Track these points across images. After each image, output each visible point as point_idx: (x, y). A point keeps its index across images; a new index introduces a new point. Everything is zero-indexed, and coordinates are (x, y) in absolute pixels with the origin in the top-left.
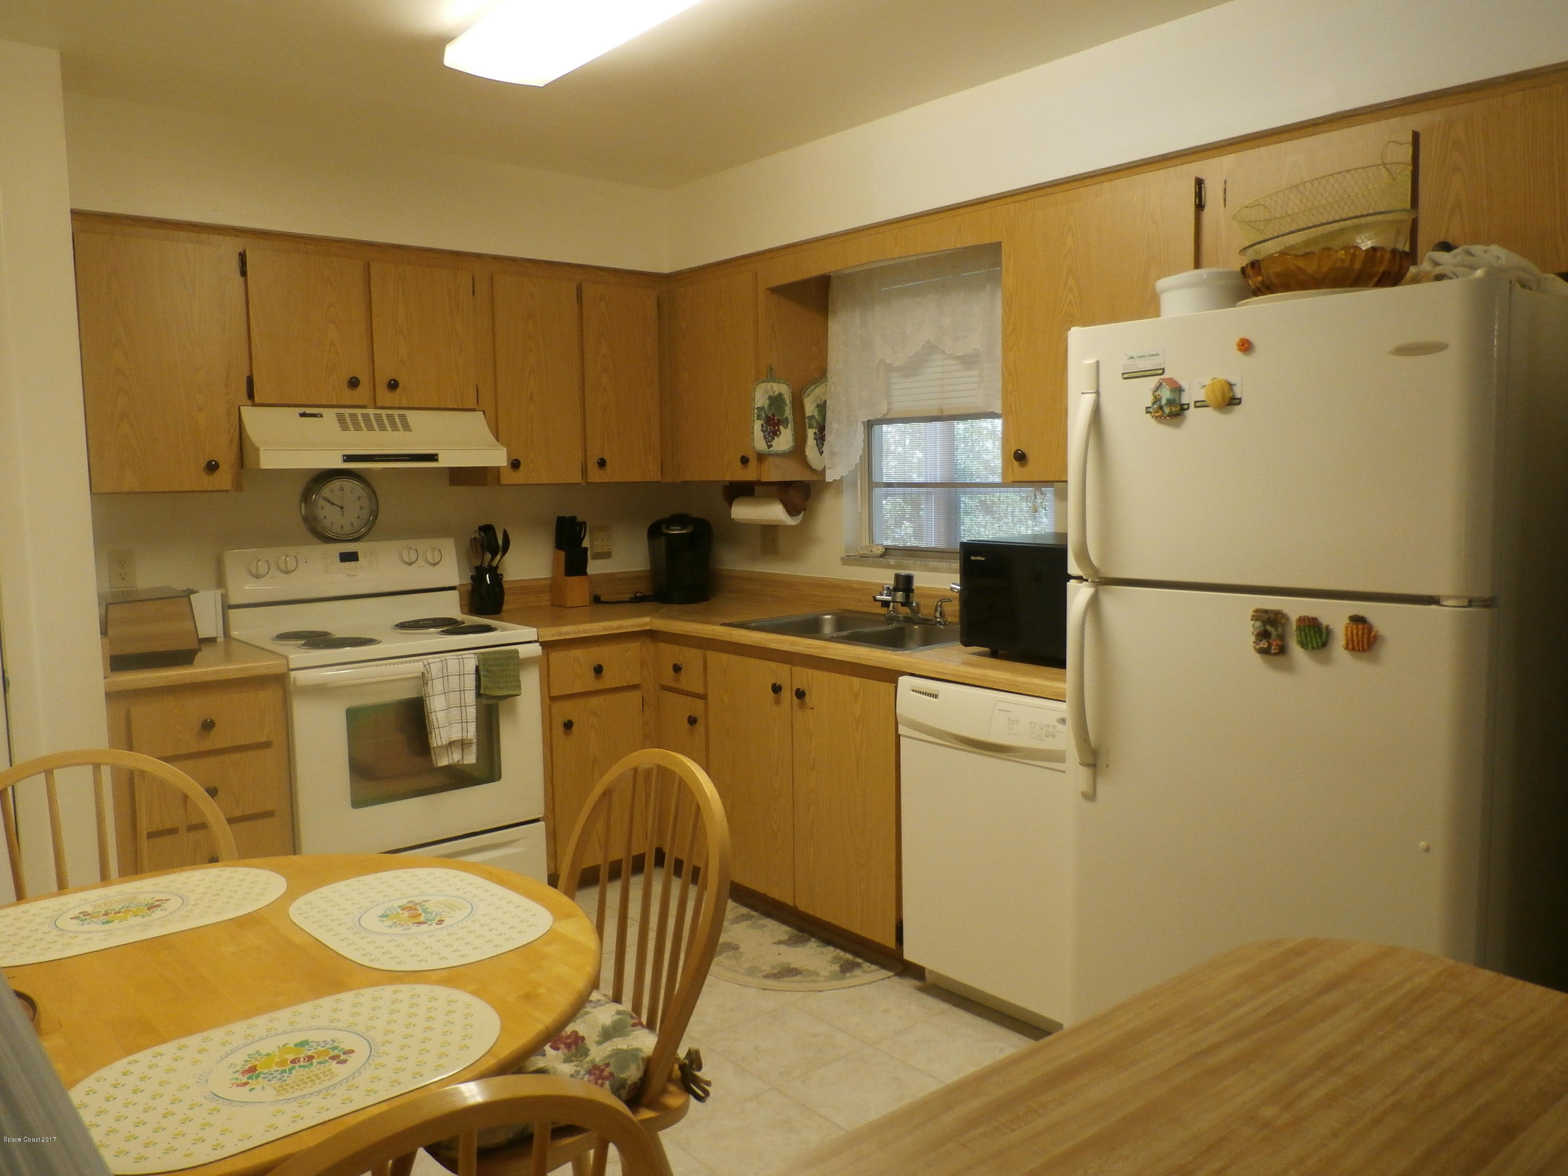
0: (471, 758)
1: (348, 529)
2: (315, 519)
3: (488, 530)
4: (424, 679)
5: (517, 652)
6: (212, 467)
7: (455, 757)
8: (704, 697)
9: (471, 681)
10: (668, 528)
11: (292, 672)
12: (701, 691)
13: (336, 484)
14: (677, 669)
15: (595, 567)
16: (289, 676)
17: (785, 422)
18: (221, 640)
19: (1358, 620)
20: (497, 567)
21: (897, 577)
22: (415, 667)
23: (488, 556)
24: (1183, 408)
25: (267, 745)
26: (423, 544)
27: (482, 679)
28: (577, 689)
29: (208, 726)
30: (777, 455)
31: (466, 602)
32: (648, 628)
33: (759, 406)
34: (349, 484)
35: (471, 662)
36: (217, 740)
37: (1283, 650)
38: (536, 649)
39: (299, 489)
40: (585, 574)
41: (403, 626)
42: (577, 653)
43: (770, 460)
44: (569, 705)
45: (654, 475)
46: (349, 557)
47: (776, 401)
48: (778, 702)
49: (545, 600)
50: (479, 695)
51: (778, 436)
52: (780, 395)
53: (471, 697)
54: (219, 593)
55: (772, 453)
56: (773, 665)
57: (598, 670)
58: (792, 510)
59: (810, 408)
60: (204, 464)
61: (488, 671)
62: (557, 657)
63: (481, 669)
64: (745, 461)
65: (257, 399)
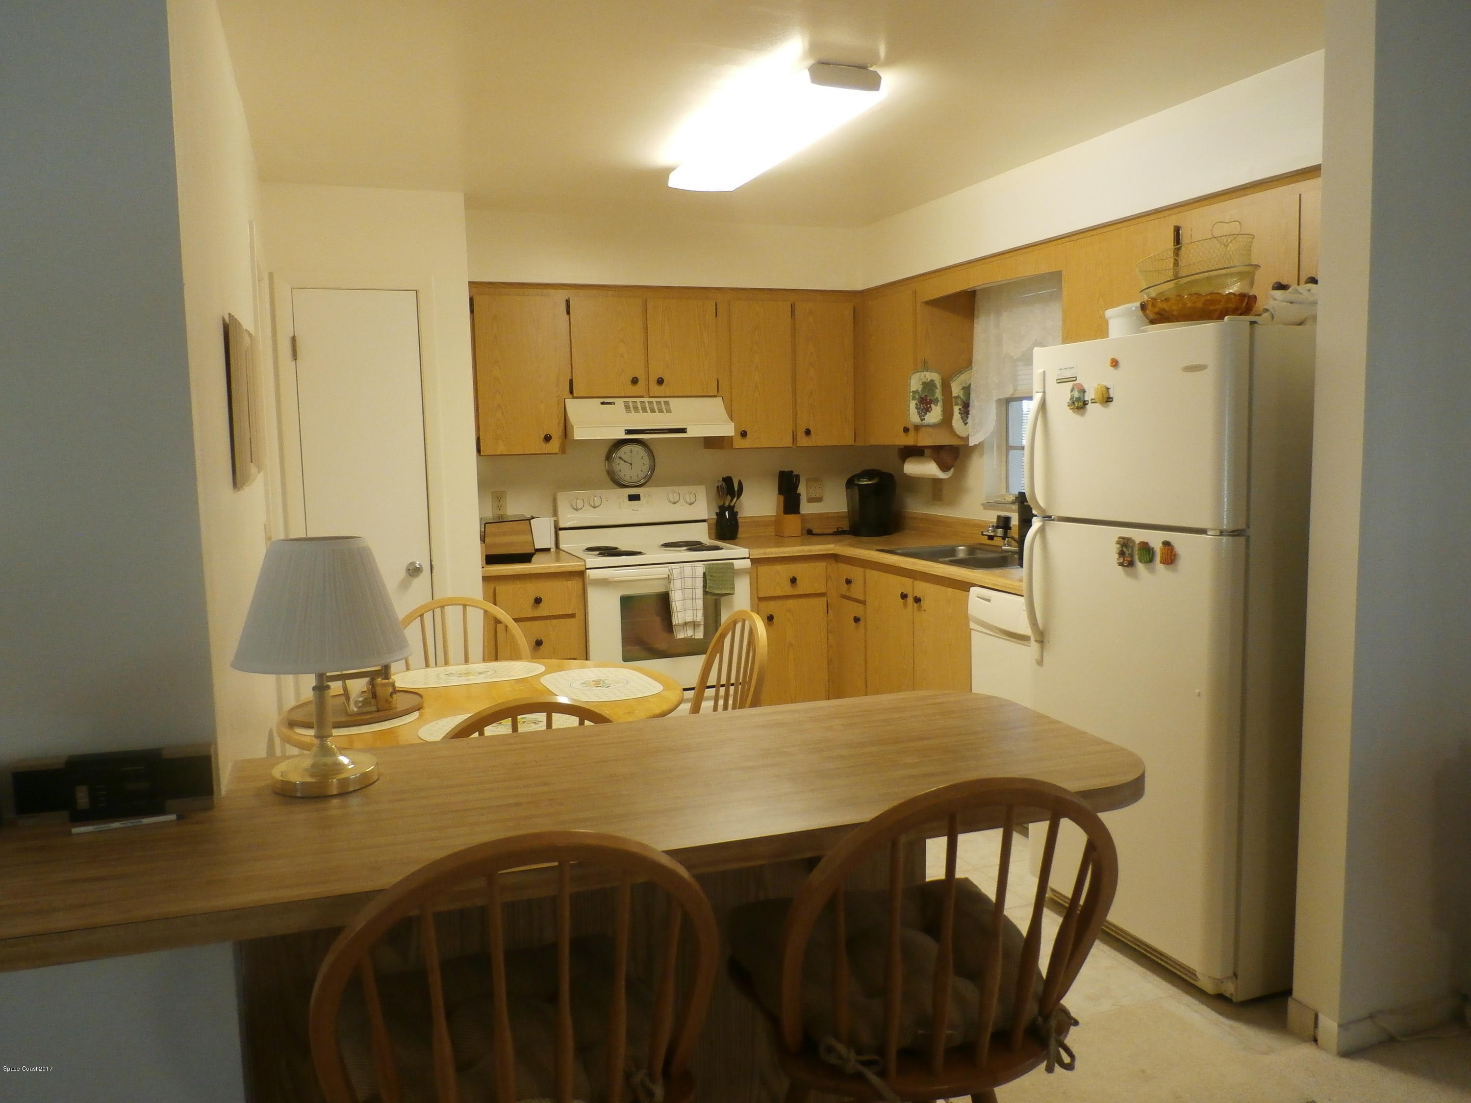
0: (700, 635)
1: (635, 479)
2: (614, 472)
3: (728, 480)
4: (669, 579)
5: (733, 564)
6: (548, 438)
7: (689, 633)
8: (864, 603)
9: (700, 583)
10: (859, 480)
11: (587, 570)
12: (861, 598)
13: (626, 448)
14: (848, 582)
15: (807, 508)
16: (586, 572)
17: (936, 401)
18: (553, 550)
19: (1166, 544)
20: (734, 506)
21: (999, 517)
22: (663, 571)
23: (729, 498)
24: (1085, 403)
25: (572, 616)
26: (683, 490)
27: (708, 581)
28: (778, 592)
29: (538, 601)
30: (929, 426)
31: (714, 531)
32: (831, 552)
33: (914, 390)
34: (636, 448)
35: (700, 569)
36: (543, 610)
37: (1131, 564)
38: (747, 563)
39: (604, 451)
40: (799, 513)
41: (666, 545)
42: (778, 568)
43: (923, 430)
44: (772, 603)
45: (850, 441)
46: (634, 498)
47: (929, 386)
48: (905, 605)
49: (771, 531)
50: (705, 593)
51: (930, 412)
52: (932, 381)
53: (699, 593)
54: (553, 519)
55: (924, 424)
56: (903, 579)
57: (793, 581)
58: (944, 468)
59: (956, 389)
60: (543, 436)
61: (712, 576)
62: (763, 569)
63: (707, 574)
64: (906, 430)
65: (575, 395)
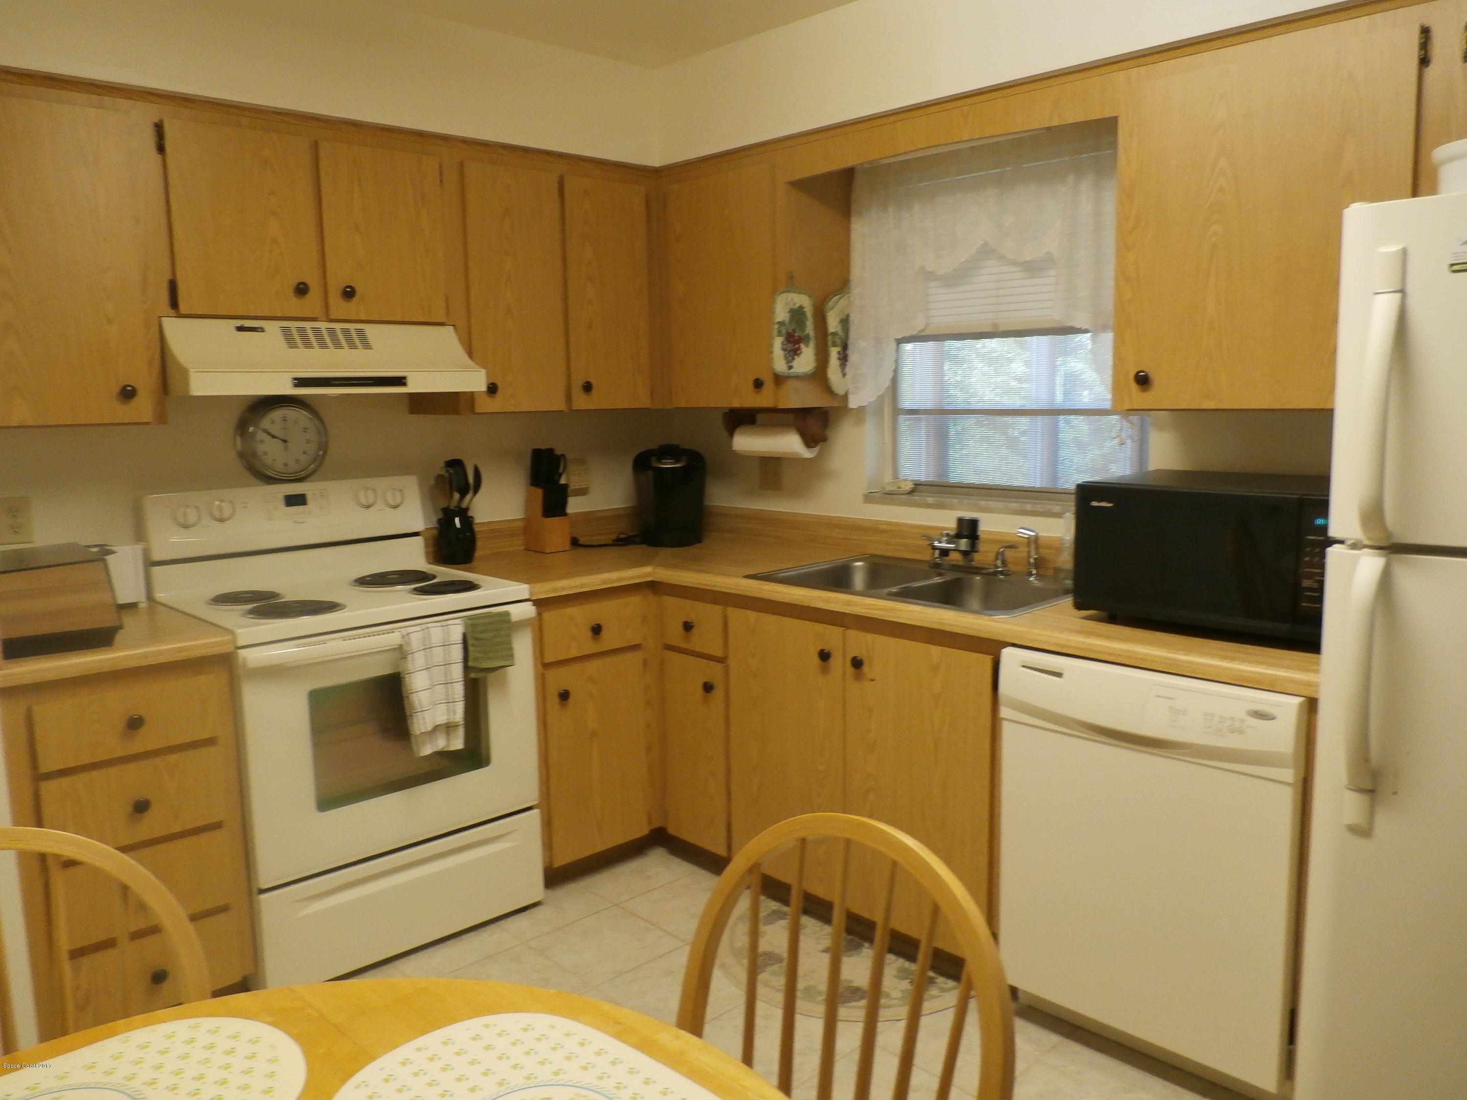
0: (458, 743)
1: (293, 467)
2: (254, 454)
3: (455, 464)
4: (401, 652)
5: (507, 614)
6: (128, 394)
7: (440, 743)
8: (722, 660)
9: (457, 653)
10: (659, 461)
11: (240, 651)
12: (719, 653)
13: (278, 414)
14: (688, 627)
15: (575, 505)
16: (237, 655)
17: (805, 339)
18: (143, 605)
20: (467, 509)
21: (961, 521)
22: (393, 638)
23: (457, 496)
25: (211, 742)
26: (382, 484)
27: (471, 649)
28: (574, 652)
29: (135, 724)
30: (798, 377)
31: (431, 549)
32: (650, 579)
33: (780, 320)
34: (292, 413)
35: (456, 630)
36: (144, 741)
38: (527, 610)
39: (233, 416)
40: (565, 514)
41: (365, 582)
42: (573, 611)
43: (790, 384)
44: (564, 671)
45: (643, 401)
46: (296, 500)
47: (797, 314)
48: (825, 670)
49: (518, 544)
50: (467, 668)
51: (798, 355)
52: (801, 307)
53: (457, 671)
54: (139, 547)
55: (792, 375)
56: (820, 627)
57: (597, 630)
58: (810, 441)
59: (833, 324)
60: (116, 389)
61: (476, 639)
62: (551, 616)
63: (469, 636)
64: (758, 384)
65: (183, 308)
